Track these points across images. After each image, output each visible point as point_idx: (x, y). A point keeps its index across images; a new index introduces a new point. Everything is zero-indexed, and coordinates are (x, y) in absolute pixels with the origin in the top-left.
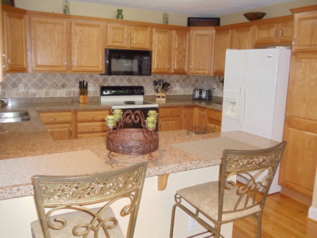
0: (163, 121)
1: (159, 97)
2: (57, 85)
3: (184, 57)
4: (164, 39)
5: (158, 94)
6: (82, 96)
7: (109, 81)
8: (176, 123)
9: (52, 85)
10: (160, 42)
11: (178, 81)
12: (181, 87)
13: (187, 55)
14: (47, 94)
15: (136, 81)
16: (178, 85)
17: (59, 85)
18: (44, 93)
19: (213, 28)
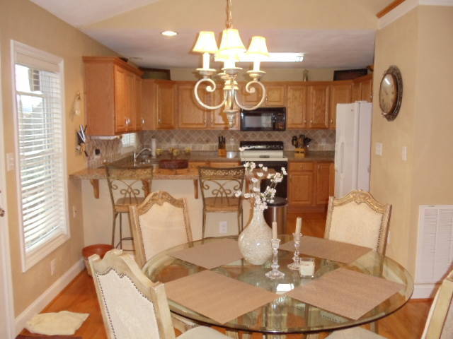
0: (295, 175)
1: (298, 152)
2: (202, 141)
3: (324, 111)
4: (300, 96)
5: (297, 150)
6: (220, 150)
7: (249, 137)
8: (309, 178)
9: (198, 141)
10: (296, 98)
11: (324, 136)
12: (327, 142)
13: (327, 109)
14: (193, 148)
15: (276, 137)
16: (324, 140)
17: (204, 140)
18: (191, 147)
19: (351, 81)
